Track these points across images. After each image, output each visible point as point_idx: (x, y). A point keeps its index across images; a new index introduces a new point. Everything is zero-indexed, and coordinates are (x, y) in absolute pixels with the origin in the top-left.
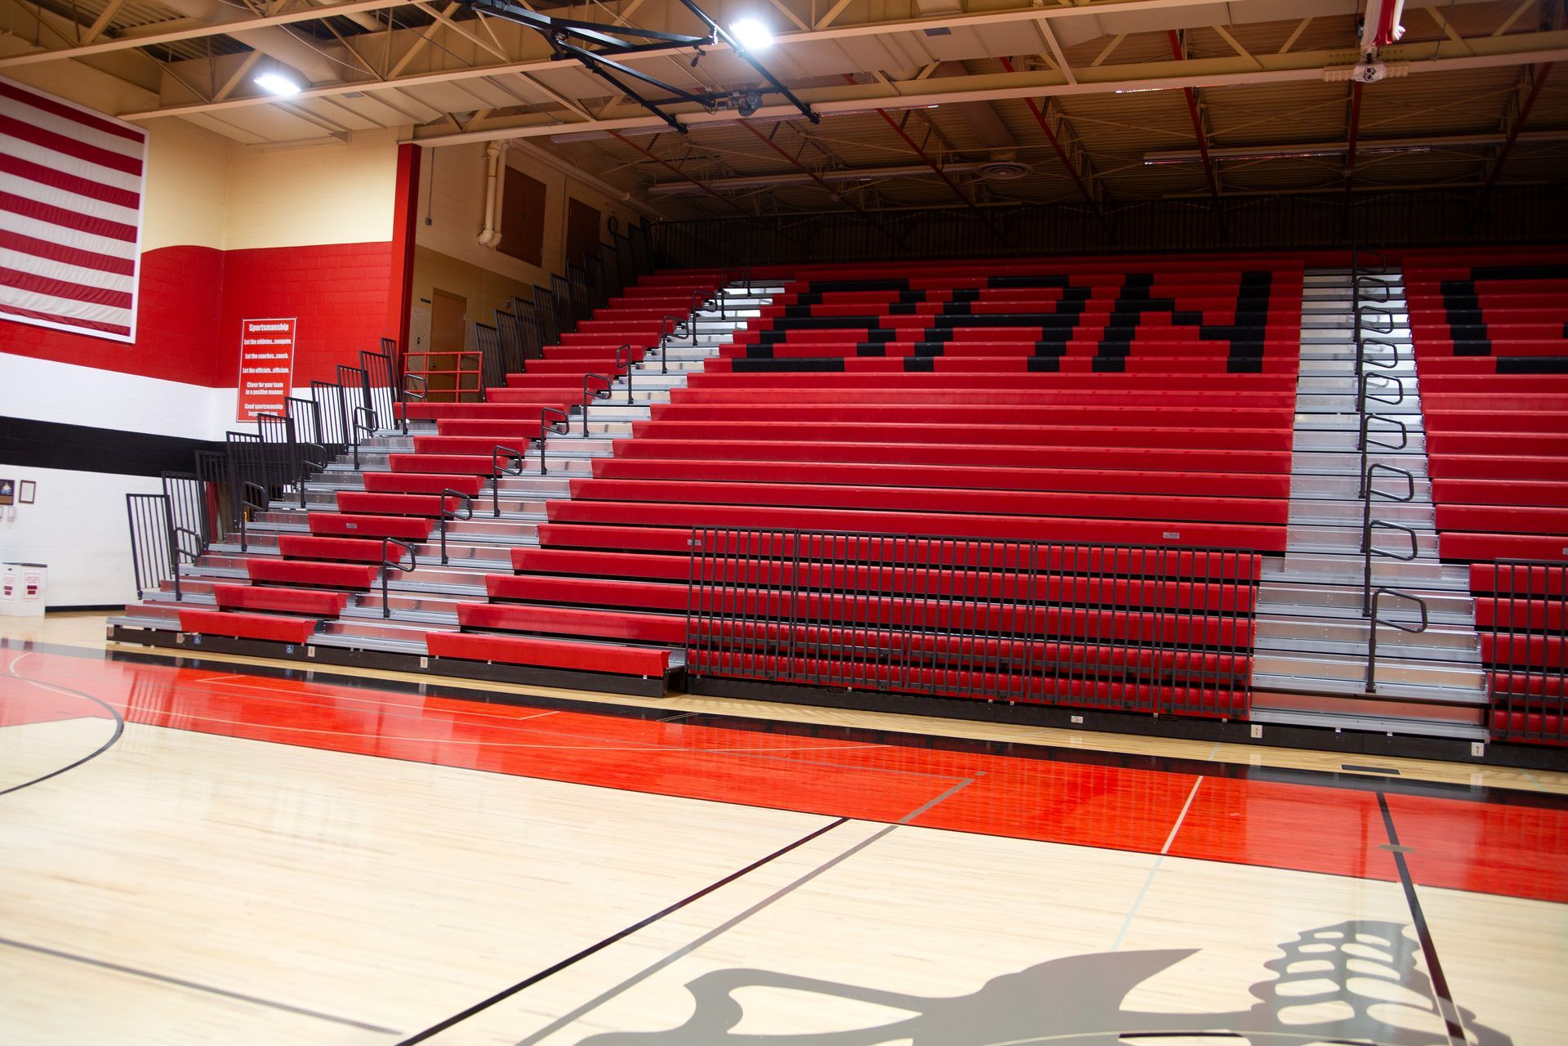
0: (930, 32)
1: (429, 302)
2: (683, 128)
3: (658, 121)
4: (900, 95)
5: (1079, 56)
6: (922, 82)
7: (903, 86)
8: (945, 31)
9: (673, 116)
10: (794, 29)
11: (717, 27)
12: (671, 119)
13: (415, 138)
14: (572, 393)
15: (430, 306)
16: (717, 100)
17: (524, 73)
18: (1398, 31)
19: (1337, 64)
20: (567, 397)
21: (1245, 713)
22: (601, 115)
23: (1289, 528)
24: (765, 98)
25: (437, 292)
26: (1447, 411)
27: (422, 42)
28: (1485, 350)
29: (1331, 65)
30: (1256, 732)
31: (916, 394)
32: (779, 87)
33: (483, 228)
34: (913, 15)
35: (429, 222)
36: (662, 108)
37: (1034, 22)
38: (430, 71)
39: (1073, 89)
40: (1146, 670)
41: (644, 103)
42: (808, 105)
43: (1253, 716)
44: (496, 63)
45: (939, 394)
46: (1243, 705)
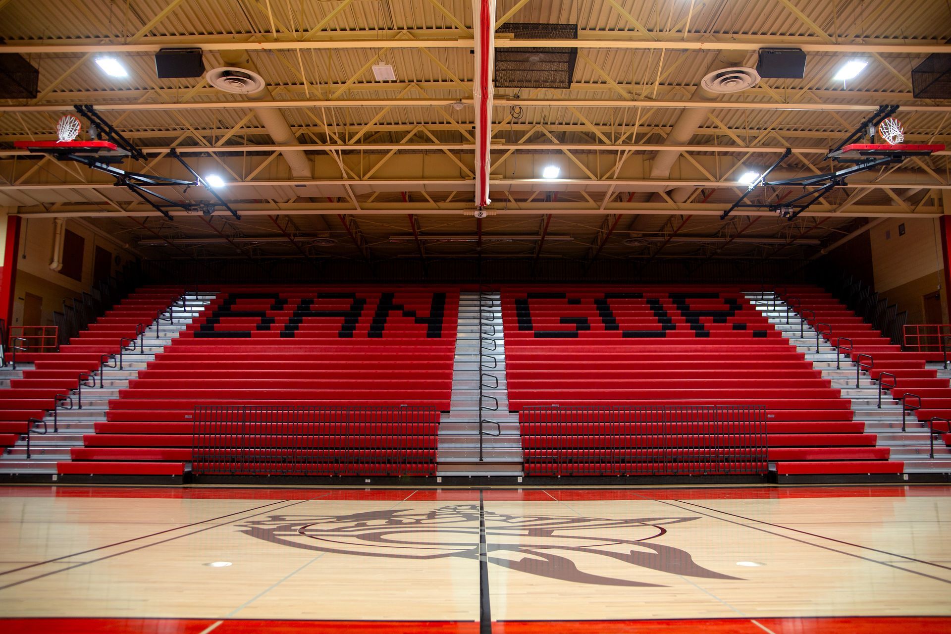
0: (296, 186)
1: (23, 299)
2: (171, 218)
3: (159, 214)
4: (280, 210)
5: (362, 198)
6: (290, 204)
7: (282, 205)
8: (304, 186)
9: (167, 212)
10: (235, 180)
11: (199, 178)
12: (166, 213)
13: (19, 213)
14: (110, 348)
15: (23, 302)
16: (192, 207)
17: (94, 188)
18: (488, 201)
19: (469, 209)
20: (107, 350)
21: (435, 472)
22: (128, 209)
23: (452, 402)
24: (216, 207)
25: (28, 294)
26: (514, 353)
27: (36, 167)
28: (530, 328)
29: (466, 209)
30: (439, 480)
31: (288, 348)
32: (224, 203)
33: (52, 261)
34: (290, 178)
35: (24, 257)
36: (162, 208)
37: (344, 185)
38: (39, 183)
39: (359, 212)
40: (395, 458)
41: (154, 205)
42: (236, 211)
43: (438, 474)
44: (79, 182)
45: (298, 348)
46: (435, 470)
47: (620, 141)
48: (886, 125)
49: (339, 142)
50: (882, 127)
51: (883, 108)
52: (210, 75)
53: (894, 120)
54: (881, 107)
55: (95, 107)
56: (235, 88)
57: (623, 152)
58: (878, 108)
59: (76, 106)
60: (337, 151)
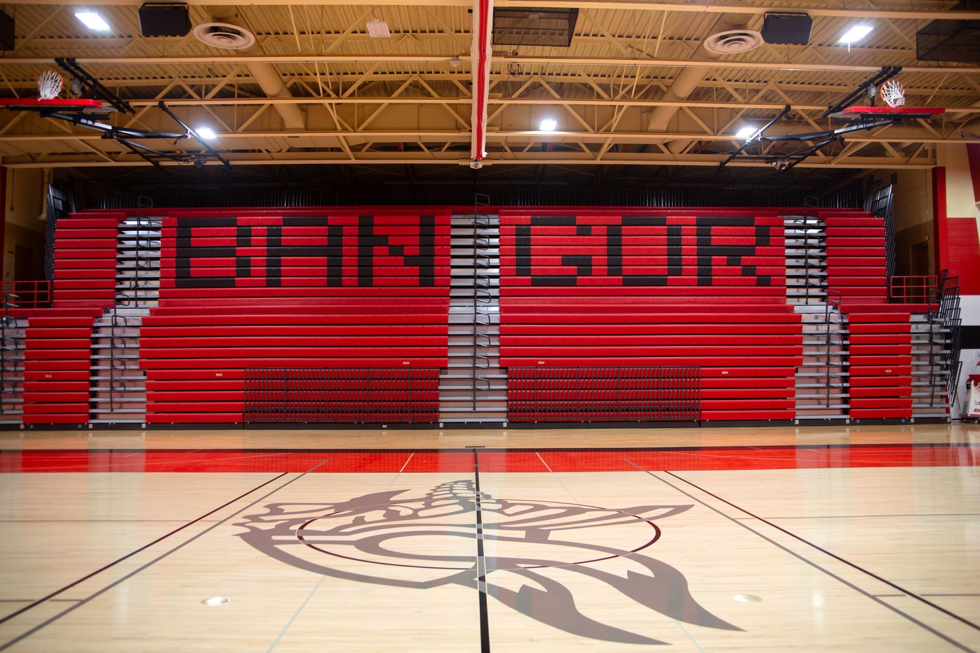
0: (289, 137)
1: (13, 253)
2: (161, 168)
3: (149, 164)
4: (273, 159)
5: (355, 149)
6: (283, 154)
7: (274, 155)
8: (298, 137)
9: (158, 162)
10: (226, 132)
11: (189, 130)
12: (156, 164)
13: (3, 162)
14: (104, 302)
15: (13, 255)
16: (183, 158)
17: (81, 140)
18: (484, 154)
19: (464, 159)
20: (101, 304)
21: (437, 419)
22: (117, 159)
23: (448, 359)
24: (208, 158)
25: (17, 247)
27: (17, 119)
29: (462, 159)
30: (441, 425)
31: (283, 300)
32: (213, 153)
33: (41, 212)
34: (282, 130)
35: (12, 209)
36: (152, 159)
37: (338, 137)
38: (23, 134)
39: (353, 161)
41: (144, 157)
42: (228, 161)
43: (440, 420)
44: (66, 134)
45: (293, 300)
47: (618, 97)
48: (888, 87)
49: (333, 95)
50: (883, 89)
51: (885, 69)
52: (198, 30)
53: (896, 83)
54: (883, 68)
55: (78, 61)
56: (223, 43)
57: (621, 107)
58: (880, 69)
59: (57, 60)
60: (331, 104)
